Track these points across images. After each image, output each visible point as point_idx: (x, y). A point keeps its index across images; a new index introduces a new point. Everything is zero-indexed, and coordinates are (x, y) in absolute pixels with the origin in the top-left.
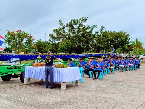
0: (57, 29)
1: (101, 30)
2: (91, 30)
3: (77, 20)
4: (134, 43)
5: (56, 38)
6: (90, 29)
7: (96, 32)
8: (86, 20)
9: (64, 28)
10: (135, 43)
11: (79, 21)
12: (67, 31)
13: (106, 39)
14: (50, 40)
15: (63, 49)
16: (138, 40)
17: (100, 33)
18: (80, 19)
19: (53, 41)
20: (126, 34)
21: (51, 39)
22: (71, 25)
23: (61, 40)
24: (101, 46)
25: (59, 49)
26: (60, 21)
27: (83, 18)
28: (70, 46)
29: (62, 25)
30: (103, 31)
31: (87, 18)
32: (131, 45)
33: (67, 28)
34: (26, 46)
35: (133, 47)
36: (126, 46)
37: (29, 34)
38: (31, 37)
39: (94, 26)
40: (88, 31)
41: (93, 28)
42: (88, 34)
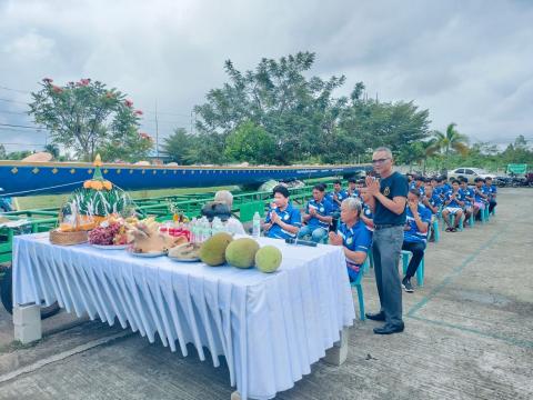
0: (219, 91)
1: (355, 96)
2: (326, 94)
3: (283, 61)
4: (443, 137)
5: (219, 118)
6: (322, 91)
7: (340, 101)
8: (306, 60)
9: (242, 86)
10: (446, 135)
11: (288, 64)
12: (251, 98)
13: (371, 120)
14: (199, 125)
15: (240, 151)
16: (455, 129)
17: (350, 103)
18: (291, 59)
19: (210, 129)
20: (417, 111)
21: (203, 121)
23: (232, 124)
24: (358, 142)
25: (228, 150)
26: (229, 64)
27: (300, 55)
28: (260, 143)
29: (236, 75)
30: (361, 97)
31: (312, 55)
32: (431, 143)
33: (250, 86)
34: (117, 136)
35: (438, 147)
36: (416, 145)
37: (119, 94)
38: (128, 104)
39: (334, 78)
40: (317, 95)
41: (331, 86)
42: (315, 106)
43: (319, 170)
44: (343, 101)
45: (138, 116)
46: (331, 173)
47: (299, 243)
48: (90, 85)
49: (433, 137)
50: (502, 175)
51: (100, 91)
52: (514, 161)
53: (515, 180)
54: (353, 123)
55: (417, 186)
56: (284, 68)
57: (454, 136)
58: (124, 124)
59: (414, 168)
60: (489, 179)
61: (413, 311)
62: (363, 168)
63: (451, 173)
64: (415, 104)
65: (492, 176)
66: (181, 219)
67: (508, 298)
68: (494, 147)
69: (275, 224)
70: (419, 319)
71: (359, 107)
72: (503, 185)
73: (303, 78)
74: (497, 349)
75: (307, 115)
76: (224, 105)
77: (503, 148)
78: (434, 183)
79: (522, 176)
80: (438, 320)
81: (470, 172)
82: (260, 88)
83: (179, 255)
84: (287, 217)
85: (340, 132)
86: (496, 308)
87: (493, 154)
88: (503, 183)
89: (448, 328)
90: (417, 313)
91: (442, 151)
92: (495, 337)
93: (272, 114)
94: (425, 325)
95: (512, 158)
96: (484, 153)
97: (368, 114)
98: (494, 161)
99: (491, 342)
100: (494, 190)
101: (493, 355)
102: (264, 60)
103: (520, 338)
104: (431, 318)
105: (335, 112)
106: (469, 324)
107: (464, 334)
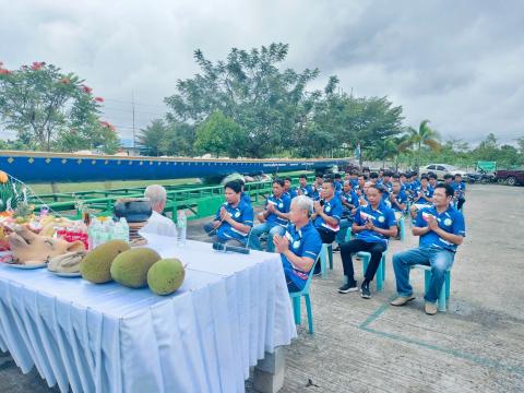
0: (189, 81)
1: (329, 89)
2: (300, 87)
3: (255, 52)
4: (416, 133)
5: (189, 109)
6: (296, 83)
7: (314, 94)
8: (279, 51)
9: (214, 77)
10: (418, 131)
11: (260, 55)
12: (223, 89)
13: (343, 115)
14: (170, 117)
15: (210, 143)
16: (428, 125)
17: (324, 97)
18: (264, 50)
19: (181, 120)
20: (391, 107)
21: (174, 113)
22: (234, 68)
23: (204, 115)
24: (330, 136)
25: (198, 142)
26: (199, 54)
27: (273, 46)
28: (231, 135)
29: (208, 66)
30: (335, 92)
31: (286, 46)
32: (403, 139)
33: (223, 77)
34: (76, 124)
35: (411, 143)
36: (390, 140)
37: (76, 79)
38: (87, 90)
39: (308, 71)
40: (291, 88)
41: (304, 78)
42: (289, 99)
43: (288, 165)
44: (316, 94)
45: (98, 103)
46: (300, 167)
47: (228, 249)
48: (42, 69)
49: (406, 133)
50: (472, 172)
51: (55, 76)
52: (484, 159)
53: (484, 177)
54: (326, 118)
55: (385, 183)
56: (256, 59)
57: (426, 133)
58: (83, 111)
59: (386, 163)
60: (459, 175)
61: (368, 322)
62: (335, 163)
63: (423, 170)
64: (389, 100)
65: (462, 173)
66: (87, 220)
67: (472, 305)
68: (466, 144)
69: (225, 223)
70: (373, 331)
71: (333, 101)
72: (472, 182)
73: (276, 70)
74: (456, 370)
75: (280, 107)
76: (195, 95)
77: (474, 146)
78: (403, 179)
79: (491, 173)
80: (395, 333)
81: (441, 169)
82: (232, 80)
83: (59, 268)
84: (238, 215)
85: (313, 126)
86: (459, 317)
87: (465, 151)
88: (472, 180)
89: (404, 344)
90: (372, 325)
91: (415, 147)
92: (456, 354)
93: (245, 106)
94: (379, 339)
95: (482, 156)
96: (456, 149)
97: (341, 108)
98: (465, 158)
99: (450, 362)
100: (463, 187)
101: (452, 379)
102: (235, 50)
103: (483, 356)
104: (387, 331)
105: (308, 106)
106: (428, 337)
107: (421, 351)
